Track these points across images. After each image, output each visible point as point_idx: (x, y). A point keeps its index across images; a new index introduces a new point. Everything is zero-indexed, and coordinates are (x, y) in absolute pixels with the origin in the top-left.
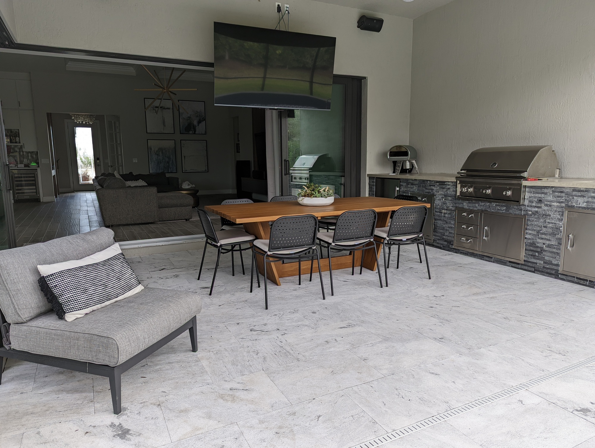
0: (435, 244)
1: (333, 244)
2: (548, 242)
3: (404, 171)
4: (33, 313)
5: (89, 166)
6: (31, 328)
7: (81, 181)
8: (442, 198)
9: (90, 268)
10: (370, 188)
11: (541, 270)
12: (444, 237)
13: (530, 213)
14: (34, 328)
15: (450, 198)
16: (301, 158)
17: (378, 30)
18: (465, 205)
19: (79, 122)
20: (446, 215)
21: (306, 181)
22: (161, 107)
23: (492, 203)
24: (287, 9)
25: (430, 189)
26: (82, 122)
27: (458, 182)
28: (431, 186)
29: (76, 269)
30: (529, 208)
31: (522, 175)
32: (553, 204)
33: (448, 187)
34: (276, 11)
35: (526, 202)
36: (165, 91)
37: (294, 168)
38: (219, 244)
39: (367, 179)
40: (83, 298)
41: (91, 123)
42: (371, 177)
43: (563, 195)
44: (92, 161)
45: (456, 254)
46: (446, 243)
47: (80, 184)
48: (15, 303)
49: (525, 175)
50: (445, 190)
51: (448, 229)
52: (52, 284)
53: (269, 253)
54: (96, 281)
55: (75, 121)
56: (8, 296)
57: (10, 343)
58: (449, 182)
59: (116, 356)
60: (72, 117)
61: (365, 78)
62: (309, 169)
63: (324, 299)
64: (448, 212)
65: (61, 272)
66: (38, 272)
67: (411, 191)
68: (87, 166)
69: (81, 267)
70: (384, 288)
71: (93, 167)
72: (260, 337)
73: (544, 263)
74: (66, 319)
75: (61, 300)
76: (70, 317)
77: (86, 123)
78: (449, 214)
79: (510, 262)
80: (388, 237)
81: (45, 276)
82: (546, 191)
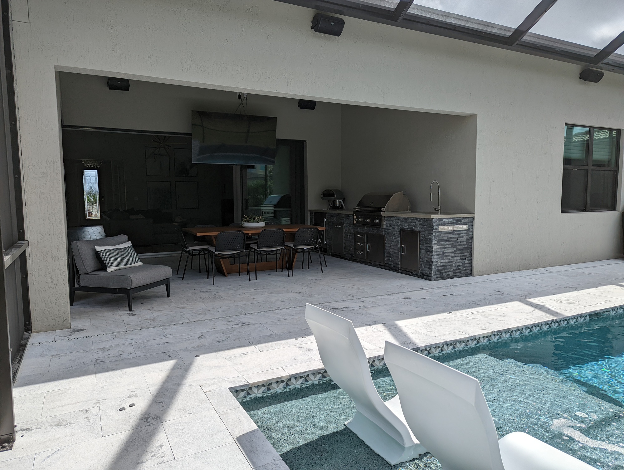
0: (345, 257)
1: (258, 250)
2: (394, 251)
3: (334, 207)
4: (92, 270)
5: (95, 204)
6: (91, 275)
7: (87, 216)
8: (348, 225)
9: (118, 250)
10: (311, 220)
11: (392, 268)
12: (350, 252)
13: (387, 233)
14: (92, 275)
15: (352, 226)
16: (270, 197)
17: (313, 108)
18: (359, 230)
19: (88, 166)
20: (350, 237)
21: (273, 215)
22: (159, 154)
23: (371, 228)
24: (246, 96)
25: (342, 220)
26: (91, 166)
27: (355, 214)
28: (342, 217)
29: (112, 249)
30: (386, 230)
31: (382, 209)
32: (395, 227)
33: (351, 218)
34: (238, 98)
35: (385, 227)
36: (162, 145)
37: (264, 205)
38: (188, 250)
39: (309, 213)
40: (115, 262)
41: (99, 167)
42: (311, 212)
43: (399, 221)
44: (97, 199)
45: (355, 263)
46: (350, 256)
47: (86, 219)
48: (84, 264)
49: (384, 209)
50: (349, 220)
51: (351, 246)
52: (101, 255)
53: (216, 253)
54: (121, 256)
55: (85, 165)
56: (81, 261)
57: (80, 284)
58: (351, 215)
59: (131, 284)
60: (82, 162)
61: (305, 141)
62: (274, 206)
63: (250, 281)
64: (351, 235)
65: (105, 250)
66: (95, 250)
67: (332, 221)
68: (93, 204)
69: (114, 249)
70: (291, 277)
71: (98, 205)
72: (204, 293)
73: (394, 263)
74: (108, 271)
75: (105, 262)
76: (109, 270)
77: (94, 166)
78: (352, 236)
79: (380, 265)
80: (294, 246)
81: (98, 251)
82: (392, 219)
